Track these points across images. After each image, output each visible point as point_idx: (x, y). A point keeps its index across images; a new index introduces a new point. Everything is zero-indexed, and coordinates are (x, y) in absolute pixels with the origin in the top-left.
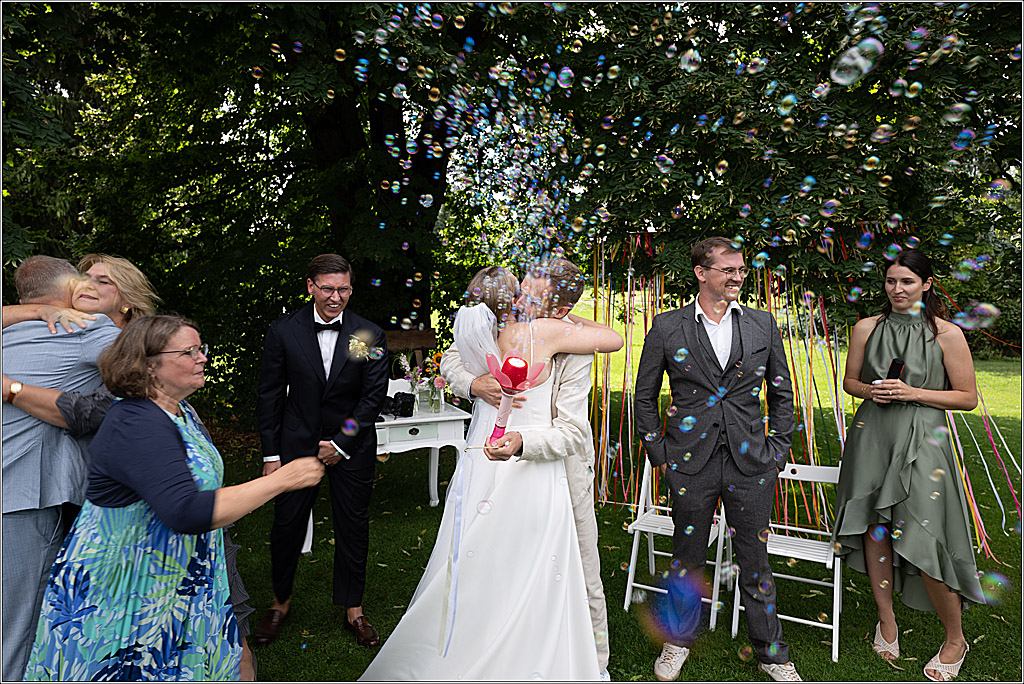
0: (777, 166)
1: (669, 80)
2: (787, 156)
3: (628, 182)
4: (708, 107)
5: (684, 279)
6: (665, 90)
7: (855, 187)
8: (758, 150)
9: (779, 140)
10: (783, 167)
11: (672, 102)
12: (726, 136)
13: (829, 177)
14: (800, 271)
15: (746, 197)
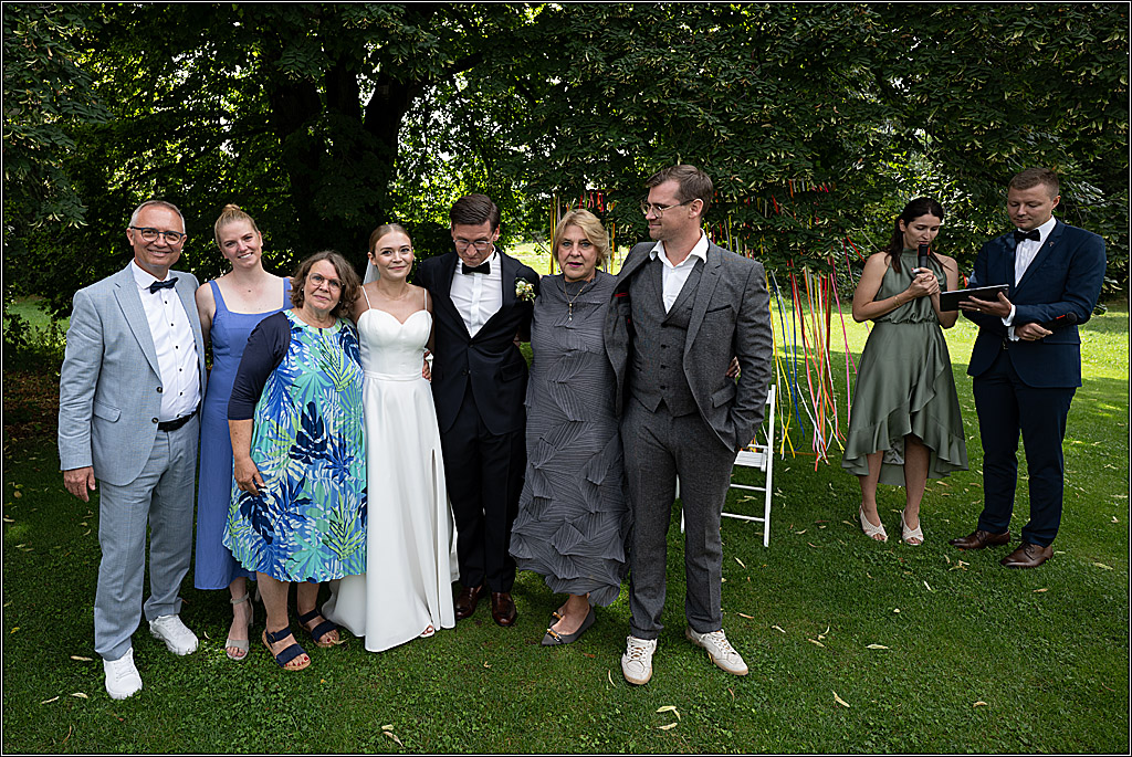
0: (719, 133)
1: (622, 54)
2: (726, 123)
3: (584, 145)
4: (658, 79)
5: (636, 232)
6: (620, 64)
7: (785, 152)
8: (703, 119)
9: (720, 110)
10: (725, 134)
11: (626, 75)
12: (674, 106)
13: (762, 143)
14: (738, 225)
15: (691, 159)
